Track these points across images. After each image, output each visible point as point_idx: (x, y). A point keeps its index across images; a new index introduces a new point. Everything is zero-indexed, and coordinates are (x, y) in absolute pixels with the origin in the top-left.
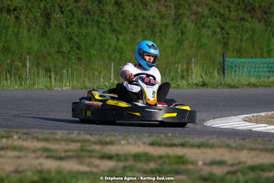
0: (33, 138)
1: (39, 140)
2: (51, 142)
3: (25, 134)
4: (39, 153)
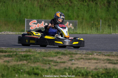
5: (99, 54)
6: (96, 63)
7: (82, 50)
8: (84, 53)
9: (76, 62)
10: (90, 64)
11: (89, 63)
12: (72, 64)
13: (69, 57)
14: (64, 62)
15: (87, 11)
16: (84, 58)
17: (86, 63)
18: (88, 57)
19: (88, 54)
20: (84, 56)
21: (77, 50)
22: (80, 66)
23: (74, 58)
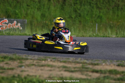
0: (58, 61)
1: (61, 62)
2: (67, 63)
3: (54, 59)
4: (61, 69)
5: (54, 60)
6: (51, 70)
7: (33, 55)
8: (36, 58)
9: (26, 69)
10: (43, 72)
11: (42, 70)
12: (22, 71)
13: (19, 63)
14: (12, 69)
15: (38, 9)
16: (36, 64)
17: (38, 70)
18: (40, 63)
19: (40, 60)
20: (36, 63)
21: (27, 55)
22: (31, 74)
23: (24, 64)
